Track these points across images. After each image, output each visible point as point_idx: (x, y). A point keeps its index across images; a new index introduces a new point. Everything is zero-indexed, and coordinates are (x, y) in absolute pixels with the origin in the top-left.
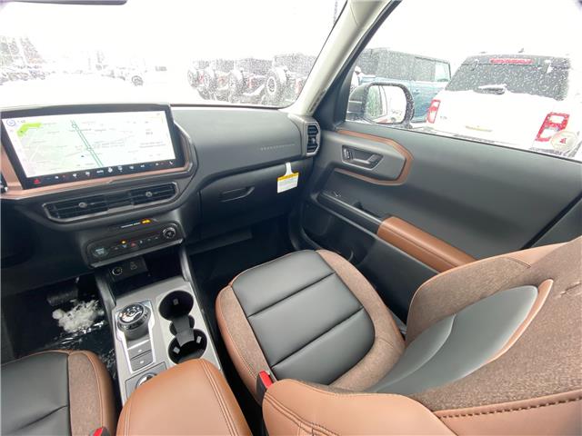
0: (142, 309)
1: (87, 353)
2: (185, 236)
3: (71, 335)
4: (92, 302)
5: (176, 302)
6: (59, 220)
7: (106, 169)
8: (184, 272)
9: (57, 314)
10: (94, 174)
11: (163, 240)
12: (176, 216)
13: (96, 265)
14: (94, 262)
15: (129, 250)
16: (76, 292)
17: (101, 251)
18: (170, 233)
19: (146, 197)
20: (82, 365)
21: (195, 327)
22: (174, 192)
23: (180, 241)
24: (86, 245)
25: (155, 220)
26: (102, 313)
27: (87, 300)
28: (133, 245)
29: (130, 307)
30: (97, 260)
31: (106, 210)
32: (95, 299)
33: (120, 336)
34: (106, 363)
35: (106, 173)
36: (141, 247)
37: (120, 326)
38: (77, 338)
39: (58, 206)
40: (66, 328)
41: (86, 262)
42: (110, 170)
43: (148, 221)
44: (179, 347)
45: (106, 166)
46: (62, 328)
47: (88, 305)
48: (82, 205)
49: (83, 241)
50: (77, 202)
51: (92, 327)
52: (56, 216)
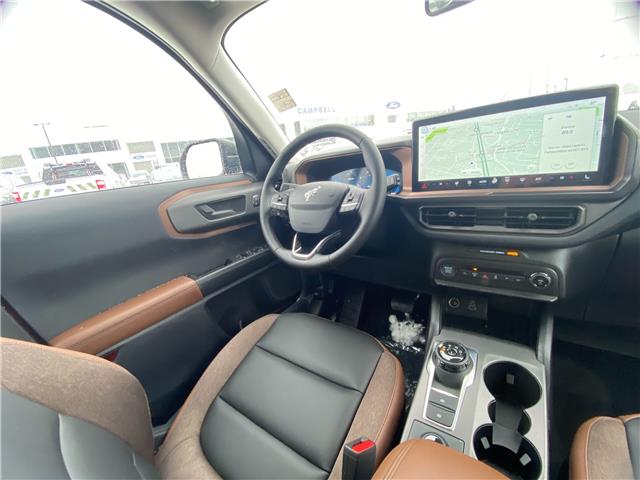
0: (465, 356)
1: (398, 362)
2: (564, 294)
3: (394, 342)
4: (420, 325)
5: (511, 379)
6: (427, 225)
7: (490, 179)
8: (540, 347)
9: (392, 319)
10: (476, 183)
11: (527, 286)
12: (561, 260)
13: (439, 283)
14: (438, 278)
15: (477, 281)
16: (411, 309)
17: (448, 270)
18: (541, 281)
19: (527, 220)
20: (388, 369)
21: (528, 436)
22: (575, 221)
23: (553, 299)
24: (439, 258)
25: (526, 255)
26: (423, 341)
27: (417, 322)
28: (485, 276)
29: (453, 344)
30: (441, 277)
31: (472, 225)
32: (424, 324)
33: (430, 368)
34: (406, 390)
35: (488, 183)
36: (493, 284)
37: (435, 358)
38: (396, 348)
39: (432, 211)
40: (393, 334)
41: (432, 274)
42: (495, 181)
43: (516, 254)
44: (490, 440)
45: (491, 175)
46: (390, 332)
47: (416, 326)
48: (452, 214)
49: (437, 253)
50: (448, 210)
51: (410, 347)
52: (426, 221)
